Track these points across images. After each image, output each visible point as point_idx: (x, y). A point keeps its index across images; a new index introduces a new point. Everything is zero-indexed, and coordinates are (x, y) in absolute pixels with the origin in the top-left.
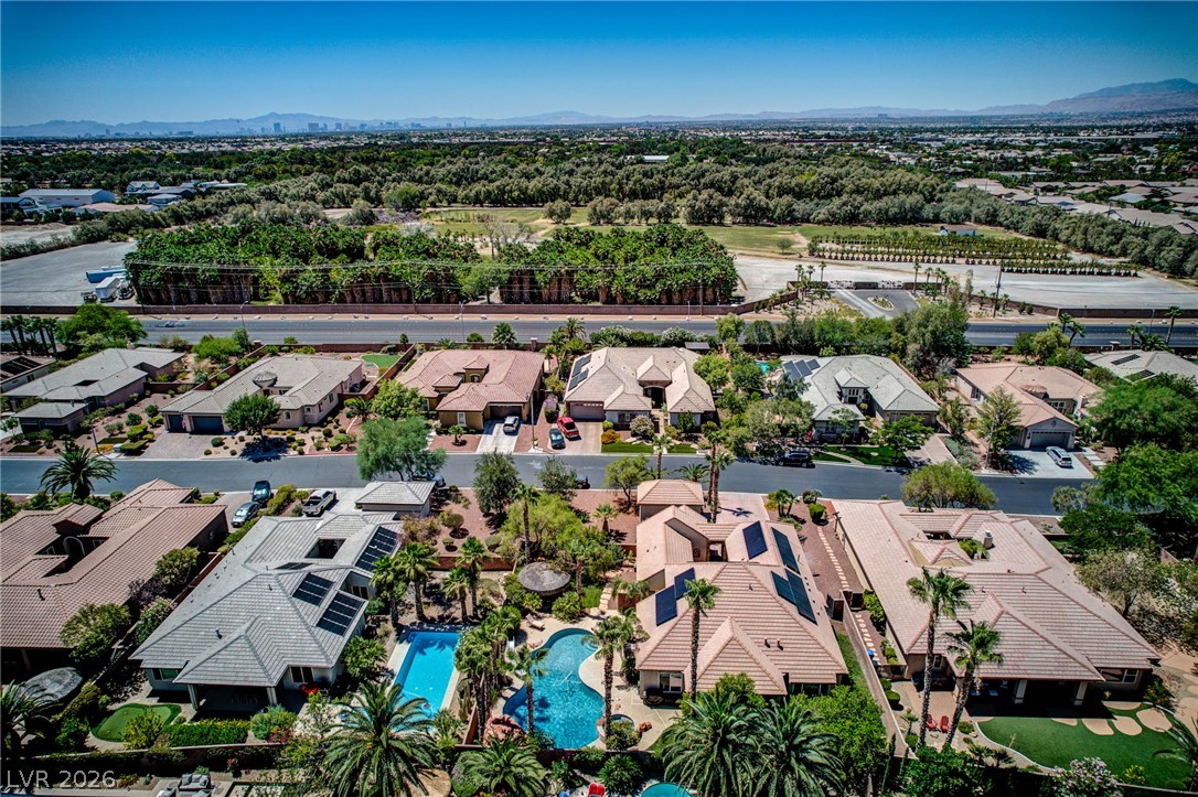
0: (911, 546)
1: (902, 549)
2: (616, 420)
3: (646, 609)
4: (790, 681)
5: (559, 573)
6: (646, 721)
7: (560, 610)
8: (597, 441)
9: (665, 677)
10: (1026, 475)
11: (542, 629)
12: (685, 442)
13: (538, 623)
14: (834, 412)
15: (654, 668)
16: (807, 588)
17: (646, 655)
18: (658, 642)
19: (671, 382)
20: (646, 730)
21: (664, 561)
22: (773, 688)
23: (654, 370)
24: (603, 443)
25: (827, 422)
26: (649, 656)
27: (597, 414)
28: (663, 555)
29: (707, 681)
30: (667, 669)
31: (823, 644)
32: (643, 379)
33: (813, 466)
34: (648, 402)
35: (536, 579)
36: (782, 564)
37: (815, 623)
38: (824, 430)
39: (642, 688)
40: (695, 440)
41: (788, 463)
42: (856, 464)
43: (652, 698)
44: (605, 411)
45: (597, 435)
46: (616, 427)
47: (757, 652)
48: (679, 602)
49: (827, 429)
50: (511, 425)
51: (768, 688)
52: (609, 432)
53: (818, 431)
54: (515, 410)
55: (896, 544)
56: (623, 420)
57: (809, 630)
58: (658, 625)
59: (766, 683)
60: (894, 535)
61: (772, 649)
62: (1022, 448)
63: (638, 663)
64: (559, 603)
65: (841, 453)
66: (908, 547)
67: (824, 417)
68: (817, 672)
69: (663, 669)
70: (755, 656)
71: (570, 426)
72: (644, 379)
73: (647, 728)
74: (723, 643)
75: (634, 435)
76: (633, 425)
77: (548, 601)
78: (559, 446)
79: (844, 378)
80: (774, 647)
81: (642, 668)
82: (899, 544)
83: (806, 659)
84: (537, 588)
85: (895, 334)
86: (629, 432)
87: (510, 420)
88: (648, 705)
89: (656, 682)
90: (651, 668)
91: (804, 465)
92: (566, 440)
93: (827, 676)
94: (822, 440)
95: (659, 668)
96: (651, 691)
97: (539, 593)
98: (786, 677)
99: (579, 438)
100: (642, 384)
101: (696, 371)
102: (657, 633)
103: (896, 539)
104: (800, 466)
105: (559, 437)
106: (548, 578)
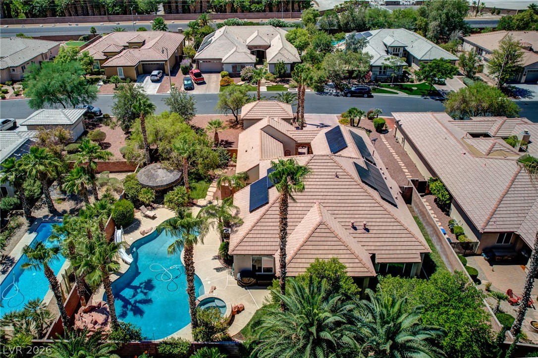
0: (465, 142)
1: (459, 145)
2: (231, 70)
3: (242, 198)
4: (377, 261)
5: (171, 171)
6: (238, 303)
7: (170, 201)
8: (217, 85)
9: (257, 259)
10: (527, 99)
11: (154, 218)
12: (280, 83)
13: (151, 213)
14: (386, 60)
15: (247, 253)
16: (384, 177)
17: (238, 241)
18: (250, 227)
19: (270, 46)
20: (239, 312)
21: (259, 157)
22: (362, 269)
23: (258, 38)
24: (221, 86)
25: (380, 67)
26: (241, 241)
27: (218, 68)
28: (259, 153)
29: (297, 265)
30: (259, 253)
31: (406, 225)
32: (250, 44)
33: (372, 97)
34: (253, 59)
35: (151, 176)
36: (361, 157)
37: (396, 206)
38: (378, 73)
39: (237, 270)
40: (287, 82)
41: (354, 94)
42: (402, 94)
43: (246, 280)
44: (223, 64)
45: (217, 81)
46: (231, 75)
47: (345, 235)
48: (270, 191)
49: (380, 72)
50: (156, 76)
51: (358, 270)
52: (225, 78)
53: (374, 74)
54: (160, 66)
55: (453, 141)
56: (236, 70)
57: (392, 213)
58: (251, 212)
59: (355, 265)
60: (449, 135)
61: (358, 231)
62: (519, 83)
63: (231, 248)
64: (169, 195)
65: (392, 88)
66: (463, 143)
67: (379, 63)
68: (402, 252)
69: (254, 253)
70: (344, 239)
71: (198, 75)
72: (252, 44)
73: (239, 310)
74: (312, 227)
75: (243, 80)
76: (242, 73)
77: (160, 195)
78: (190, 88)
79: (389, 41)
80: (361, 230)
81: (235, 252)
82: (455, 140)
83: (391, 239)
84: (150, 184)
85: (419, 18)
86: (240, 78)
87: (155, 72)
88: (243, 286)
89: (249, 265)
90: (243, 253)
91: (366, 95)
92: (195, 85)
93: (412, 256)
94: (377, 80)
95: (251, 253)
96: (244, 273)
97: (152, 188)
98: (373, 257)
99: (204, 83)
100: (250, 48)
101: (287, 39)
102: (250, 219)
103: (451, 137)
104: (363, 97)
105: (189, 82)
106: (162, 175)
